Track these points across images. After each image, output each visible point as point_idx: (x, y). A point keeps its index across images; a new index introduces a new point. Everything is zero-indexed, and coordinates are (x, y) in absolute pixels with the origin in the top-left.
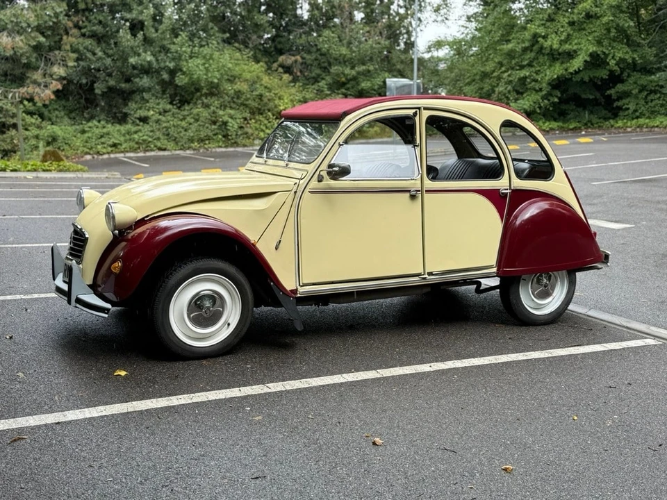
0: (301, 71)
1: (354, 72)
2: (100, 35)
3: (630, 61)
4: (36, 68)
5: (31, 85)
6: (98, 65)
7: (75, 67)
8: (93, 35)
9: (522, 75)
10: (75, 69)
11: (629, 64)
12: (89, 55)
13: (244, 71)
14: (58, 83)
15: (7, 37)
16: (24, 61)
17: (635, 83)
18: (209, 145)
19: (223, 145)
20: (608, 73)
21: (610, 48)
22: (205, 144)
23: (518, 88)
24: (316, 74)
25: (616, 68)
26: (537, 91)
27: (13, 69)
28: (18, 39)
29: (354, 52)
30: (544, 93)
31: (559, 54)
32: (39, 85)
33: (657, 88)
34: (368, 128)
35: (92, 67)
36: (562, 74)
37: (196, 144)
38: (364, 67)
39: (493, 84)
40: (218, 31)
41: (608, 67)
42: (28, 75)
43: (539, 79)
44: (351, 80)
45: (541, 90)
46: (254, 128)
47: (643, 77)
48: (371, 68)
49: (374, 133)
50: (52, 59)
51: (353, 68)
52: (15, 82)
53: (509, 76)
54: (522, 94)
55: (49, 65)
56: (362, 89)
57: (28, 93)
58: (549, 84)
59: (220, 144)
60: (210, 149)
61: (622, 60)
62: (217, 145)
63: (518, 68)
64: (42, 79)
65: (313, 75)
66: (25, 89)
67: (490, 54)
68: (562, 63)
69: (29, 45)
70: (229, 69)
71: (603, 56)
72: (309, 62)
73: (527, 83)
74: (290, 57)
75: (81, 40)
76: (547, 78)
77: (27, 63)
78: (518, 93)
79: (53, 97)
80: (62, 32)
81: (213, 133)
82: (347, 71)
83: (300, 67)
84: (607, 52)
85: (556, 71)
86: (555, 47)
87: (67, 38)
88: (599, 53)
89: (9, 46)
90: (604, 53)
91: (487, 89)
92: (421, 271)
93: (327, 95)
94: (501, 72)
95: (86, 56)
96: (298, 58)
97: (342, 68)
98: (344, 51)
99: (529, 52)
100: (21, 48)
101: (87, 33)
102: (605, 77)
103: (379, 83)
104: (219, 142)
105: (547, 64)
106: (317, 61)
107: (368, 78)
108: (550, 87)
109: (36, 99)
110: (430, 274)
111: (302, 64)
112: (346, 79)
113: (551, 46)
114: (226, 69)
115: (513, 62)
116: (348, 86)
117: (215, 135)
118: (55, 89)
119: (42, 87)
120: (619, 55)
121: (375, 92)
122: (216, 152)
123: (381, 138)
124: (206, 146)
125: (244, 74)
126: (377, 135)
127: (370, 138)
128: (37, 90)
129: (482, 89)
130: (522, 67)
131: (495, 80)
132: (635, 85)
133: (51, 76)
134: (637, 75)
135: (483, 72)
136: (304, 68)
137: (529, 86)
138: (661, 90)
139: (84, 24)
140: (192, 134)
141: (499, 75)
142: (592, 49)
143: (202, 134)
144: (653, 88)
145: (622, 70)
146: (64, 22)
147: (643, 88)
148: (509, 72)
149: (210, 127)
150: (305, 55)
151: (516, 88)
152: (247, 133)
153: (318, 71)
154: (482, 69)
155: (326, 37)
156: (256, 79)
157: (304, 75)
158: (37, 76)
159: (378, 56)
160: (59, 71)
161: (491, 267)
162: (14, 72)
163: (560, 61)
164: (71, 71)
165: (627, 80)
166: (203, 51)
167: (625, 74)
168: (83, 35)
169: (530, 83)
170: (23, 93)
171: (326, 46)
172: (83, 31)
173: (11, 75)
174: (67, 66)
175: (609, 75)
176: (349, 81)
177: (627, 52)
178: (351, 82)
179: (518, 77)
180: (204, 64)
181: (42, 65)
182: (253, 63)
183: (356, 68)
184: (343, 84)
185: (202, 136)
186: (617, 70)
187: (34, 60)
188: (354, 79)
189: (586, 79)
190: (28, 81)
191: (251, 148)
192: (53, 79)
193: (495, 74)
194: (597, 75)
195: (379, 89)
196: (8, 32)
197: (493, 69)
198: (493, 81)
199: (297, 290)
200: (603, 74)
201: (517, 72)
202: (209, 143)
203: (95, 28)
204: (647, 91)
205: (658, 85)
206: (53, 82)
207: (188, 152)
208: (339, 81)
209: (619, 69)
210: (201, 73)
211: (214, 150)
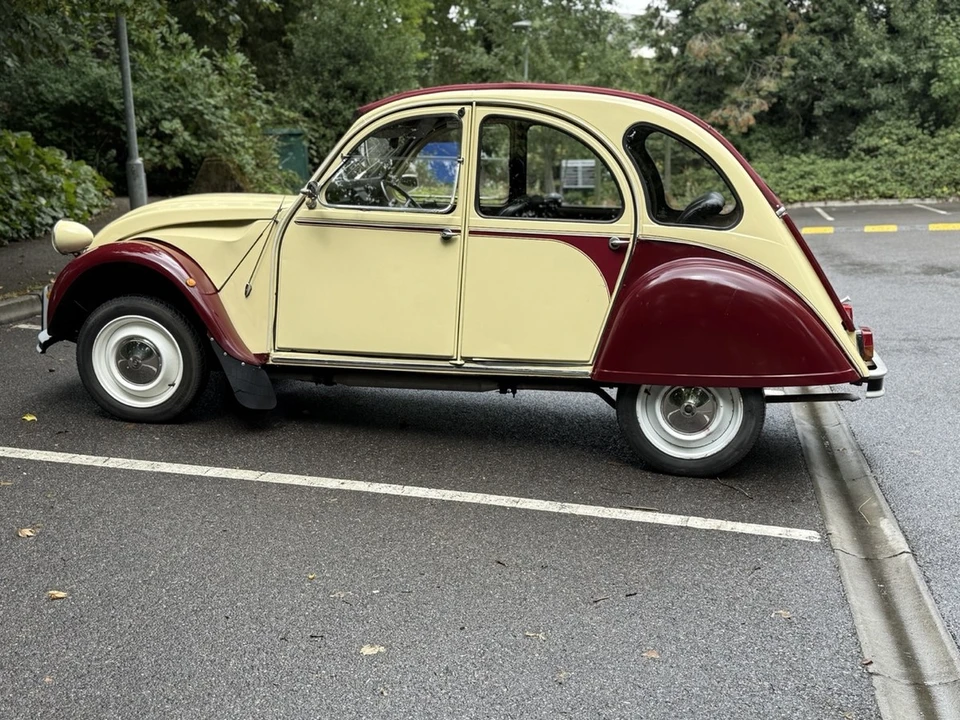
2: (838, 29)
4: (739, 83)
5: (728, 107)
6: (822, 74)
7: (791, 77)
8: (827, 30)
10: (790, 81)
12: (814, 59)
14: (764, 102)
15: (702, 41)
16: (721, 72)
27: (708, 85)
28: (716, 42)
32: (739, 105)
35: (815, 78)
42: (726, 92)
50: (764, 67)
52: (710, 103)
55: (758, 75)
57: (722, 118)
64: (744, 96)
66: (720, 111)
69: (732, 51)
75: (807, 38)
77: (726, 75)
79: (752, 122)
80: (781, 28)
87: (789, 36)
89: (702, 54)
92: (452, 353)
95: (809, 62)
100: (717, 55)
101: (817, 29)
109: (732, 125)
110: (468, 360)
118: (758, 111)
119: (742, 108)
128: (736, 113)
133: (758, 91)
139: (817, 14)
146: (782, 13)
158: (737, 93)
160: (769, 84)
161: (583, 363)
162: (708, 90)
164: (785, 84)
168: (813, 31)
170: (716, 118)
172: (813, 24)
173: (705, 92)
174: (781, 77)
181: (748, 77)
187: (734, 71)
190: (725, 101)
192: (760, 97)
196: (704, 34)
199: (268, 355)
203: (829, 20)
206: (757, 100)
207: (928, 201)
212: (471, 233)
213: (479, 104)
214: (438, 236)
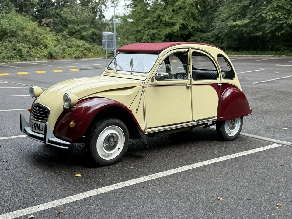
0: (53, 26)
1: (79, 28)
3: (196, 27)
9: (154, 32)
11: (196, 28)
13: (28, 25)
17: (198, 36)
18: (13, 60)
19: (20, 60)
20: (188, 32)
21: (189, 22)
22: (11, 60)
23: (152, 38)
24: (60, 28)
25: (191, 30)
26: (160, 39)
29: (79, 18)
30: (163, 40)
31: (168, 24)
33: (207, 39)
34: (88, 53)
36: (170, 32)
37: (6, 60)
38: (83, 26)
39: (142, 35)
40: (14, 6)
41: (188, 30)
43: (161, 34)
44: (77, 31)
45: (161, 38)
46: (34, 52)
47: (201, 34)
48: (87, 26)
49: (91, 55)
51: (78, 26)
53: (148, 32)
54: (154, 40)
56: (83, 36)
58: (165, 36)
59: (18, 60)
60: (13, 62)
61: (193, 27)
62: (17, 60)
63: (152, 29)
65: (59, 28)
67: (140, 22)
68: (170, 27)
70: (21, 24)
71: (186, 25)
72: (57, 22)
73: (156, 36)
74: (48, 19)
76: (164, 34)
78: (152, 39)
81: (14, 54)
82: (76, 27)
83: (52, 24)
84: (188, 23)
85: (167, 31)
86: (167, 20)
88: (185, 23)
90: (186, 24)
91: (139, 37)
92: (191, 120)
93: (68, 38)
94: (145, 30)
96: (52, 20)
97: (73, 25)
98: (74, 18)
99: (156, 22)
102: (187, 34)
103: (91, 33)
104: (17, 59)
105: (164, 28)
106: (61, 22)
107: (85, 31)
108: (165, 38)
110: (194, 121)
111: (53, 23)
112: (75, 31)
113: (165, 20)
114: (19, 24)
115: (150, 26)
116: (76, 34)
117: (15, 55)
120: (192, 25)
121: (88, 37)
122: (16, 63)
123: (94, 58)
124: (11, 61)
125: (28, 27)
126: (92, 56)
127: (89, 58)
129: (137, 37)
130: (153, 29)
131: (142, 34)
132: (198, 38)
134: (199, 33)
135: (137, 30)
136: (54, 25)
137: (157, 37)
138: (208, 39)
140: (4, 55)
141: (144, 32)
142: (182, 22)
143: (9, 55)
144: (205, 39)
145: (193, 31)
147: (201, 39)
148: (148, 31)
149: (12, 52)
150: (55, 19)
151: (151, 37)
152: (31, 55)
153: (61, 27)
154: (137, 29)
155: (65, 11)
156: (34, 29)
157: (55, 29)
159: (89, 21)
161: (215, 117)
163: (169, 26)
165: (195, 35)
166: (7, 15)
167: (195, 33)
169: (157, 36)
171: (65, 15)
175: (188, 33)
176: (76, 31)
177: (195, 24)
178: (77, 32)
179: (152, 33)
180: (8, 22)
182: (32, 22)
183: (80, 26)
184: (74, 33)
185: (9, 56)
186: (191, 31)
188: (79, 31)
189: (179, 35)
191: (34, 62)
193: (143, 31)
194: (183, 33)
195: (90, 35)
197: (141, 29)
198: (141, 34)
199: (145, 131)
200: (186, 32)
201: (152, 30)
202: (13, 59)
204: (203, 40)
205: (207, 38)
207: (2, 63)
208: (72, 32)
209: (192, 31)
210: (7, 26)
211: (15, 63)
212: (193, 85)
213: (192, 48)
214: (186, 87)
